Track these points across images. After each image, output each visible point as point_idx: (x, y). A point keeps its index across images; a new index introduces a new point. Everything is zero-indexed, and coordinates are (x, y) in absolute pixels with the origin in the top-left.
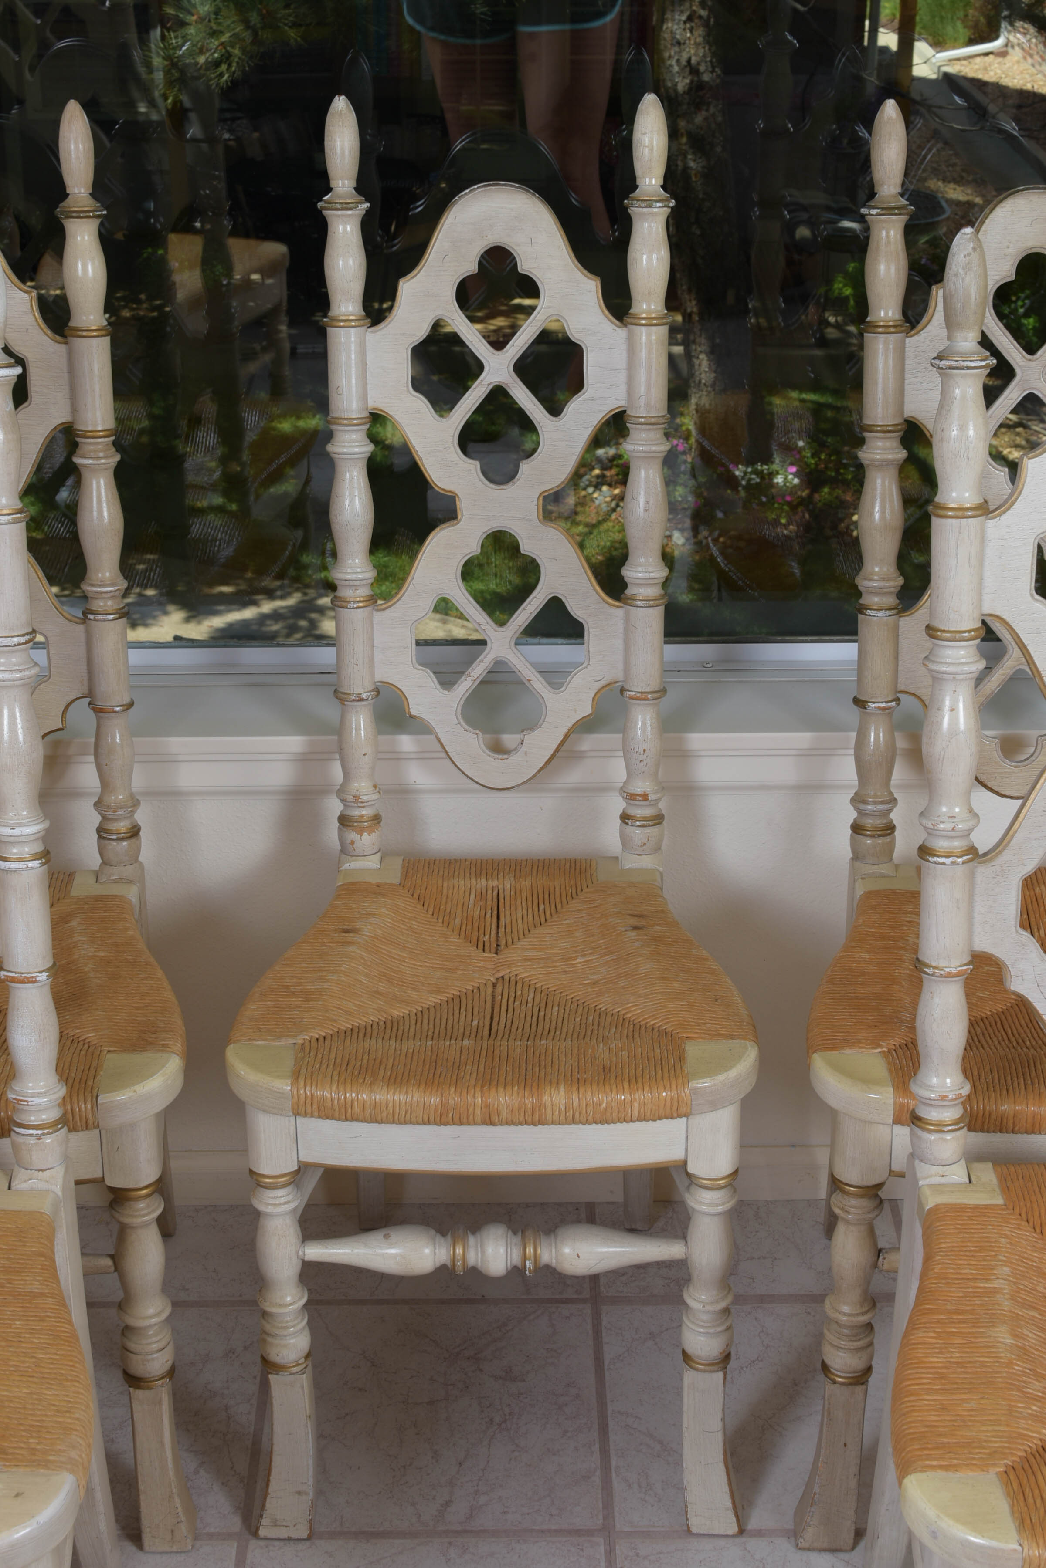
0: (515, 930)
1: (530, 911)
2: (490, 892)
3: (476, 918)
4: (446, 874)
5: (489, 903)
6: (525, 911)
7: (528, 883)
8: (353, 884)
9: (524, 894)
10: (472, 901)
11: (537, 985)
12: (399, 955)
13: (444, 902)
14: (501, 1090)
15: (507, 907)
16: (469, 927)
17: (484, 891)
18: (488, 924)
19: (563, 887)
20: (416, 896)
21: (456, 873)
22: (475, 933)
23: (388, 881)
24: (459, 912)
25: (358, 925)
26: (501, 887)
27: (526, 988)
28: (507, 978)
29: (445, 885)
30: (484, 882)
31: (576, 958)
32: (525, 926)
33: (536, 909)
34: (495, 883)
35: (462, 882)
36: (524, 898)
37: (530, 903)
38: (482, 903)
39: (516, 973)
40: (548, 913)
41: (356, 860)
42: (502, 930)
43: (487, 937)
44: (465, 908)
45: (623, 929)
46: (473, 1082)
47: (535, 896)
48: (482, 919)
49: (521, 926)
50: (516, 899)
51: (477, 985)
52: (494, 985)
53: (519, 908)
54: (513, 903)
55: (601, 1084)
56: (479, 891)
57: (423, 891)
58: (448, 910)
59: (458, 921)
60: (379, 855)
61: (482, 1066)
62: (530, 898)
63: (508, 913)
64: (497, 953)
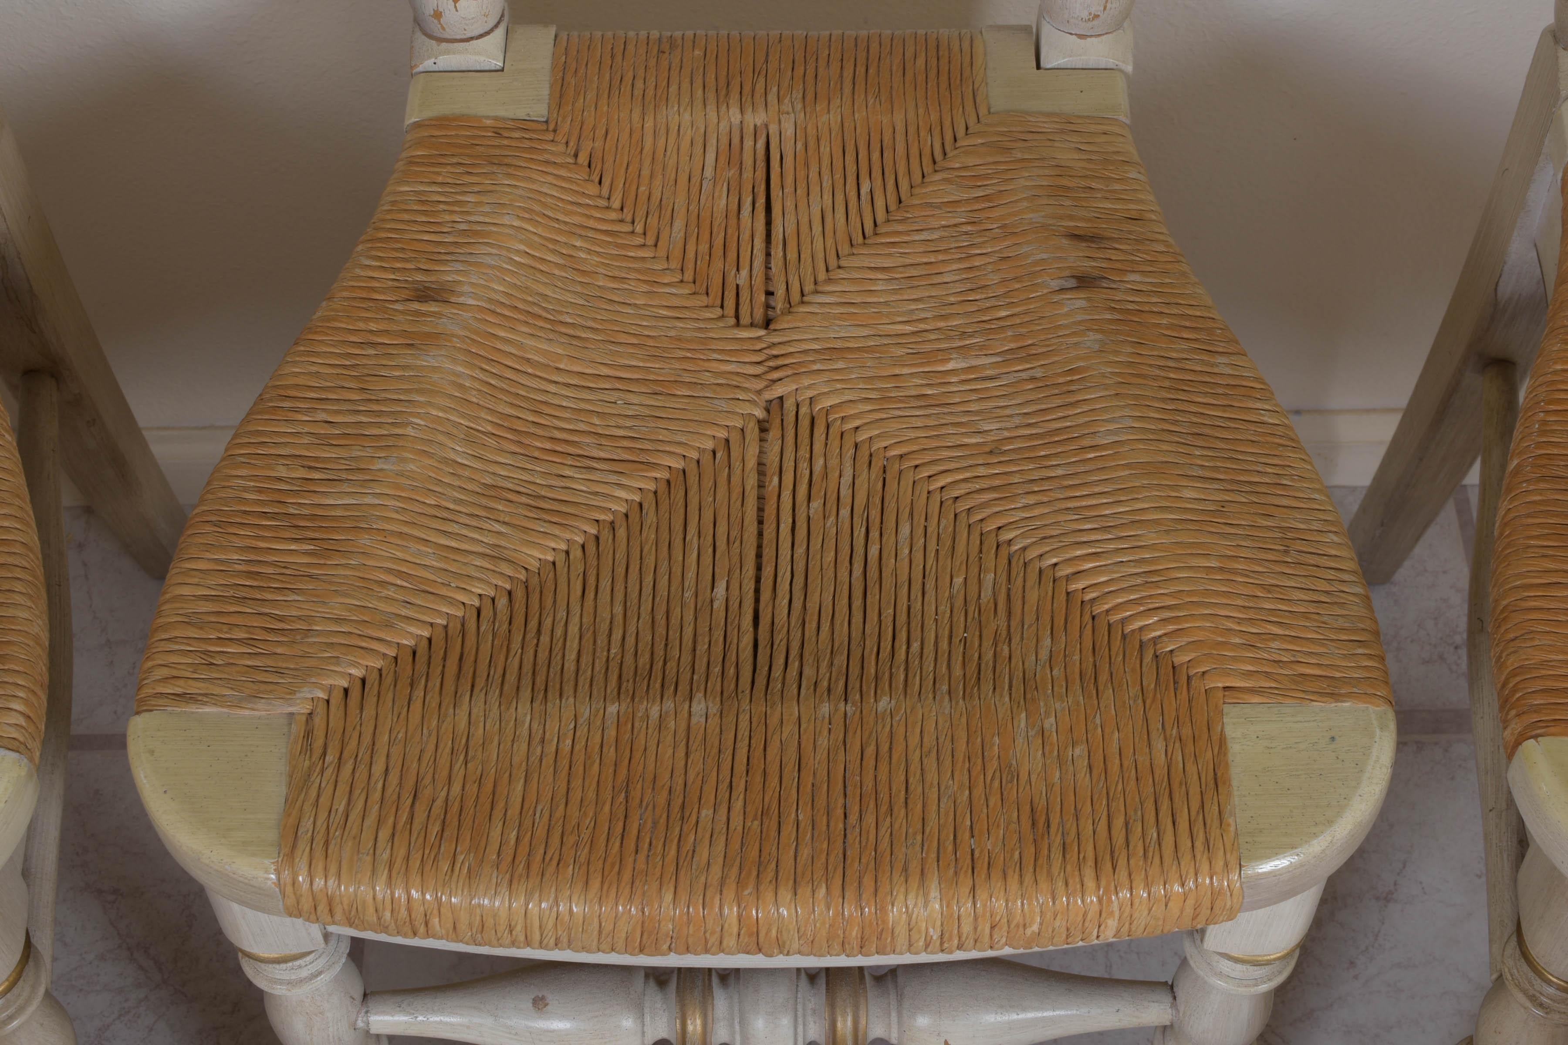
0: (806, 255)
1: (840, 198)
2: (748, 143)
3: (719, 220)
4: (650, 93)
5: (748, 175)
6: (827, 197)
7: (834, 118)
8: (442, 122)
9: (825, 150)
10: (709, 172)
11: (862, 436)
12: (545, 353)
13: (646, 172)
14: (785, 894)
15: (789, 189)
16: (704, 247)
17: (736, 141)
18: (746, 236)
19: (912, 130)
20: (583, 159)
21: (673, 88)
22: (718, 264)
23: (521, 114)
24: (681, 201)
25: (449, 274)
26: (773, 129)
27: (835, 443)
28: (789, 404)
29: (649, 125)
30: (735, 116)
31: (944, 354)
32: (830, 242)
33: (852, 195)
34: (760, 118)
35: (687, 117)
36: (826, 162)
37: (838, 176)
38: (733, 172)
39: (810, 393)
40: (880, 203)
41: (448, 52)
42: (777, 252)
43: (744, 273)
44: (695, 190)
45: (1055, 284)
46: (716, 871)
47: (850, 149)
48: (733, 221)
49: (819, 245)
50: (807, 165)
51: (722, 434)
52: (763, 428)
53: (815, 189)
54: (801, 174)
55: (1028, 878)
56: (724, 141)
57: (599, 144)
58: (656, 196)
59: (679, 224)
60: (500, 32)
61: (738, 805)
62: (838, 164)
63: (790, 205)
64: (767, 323)
